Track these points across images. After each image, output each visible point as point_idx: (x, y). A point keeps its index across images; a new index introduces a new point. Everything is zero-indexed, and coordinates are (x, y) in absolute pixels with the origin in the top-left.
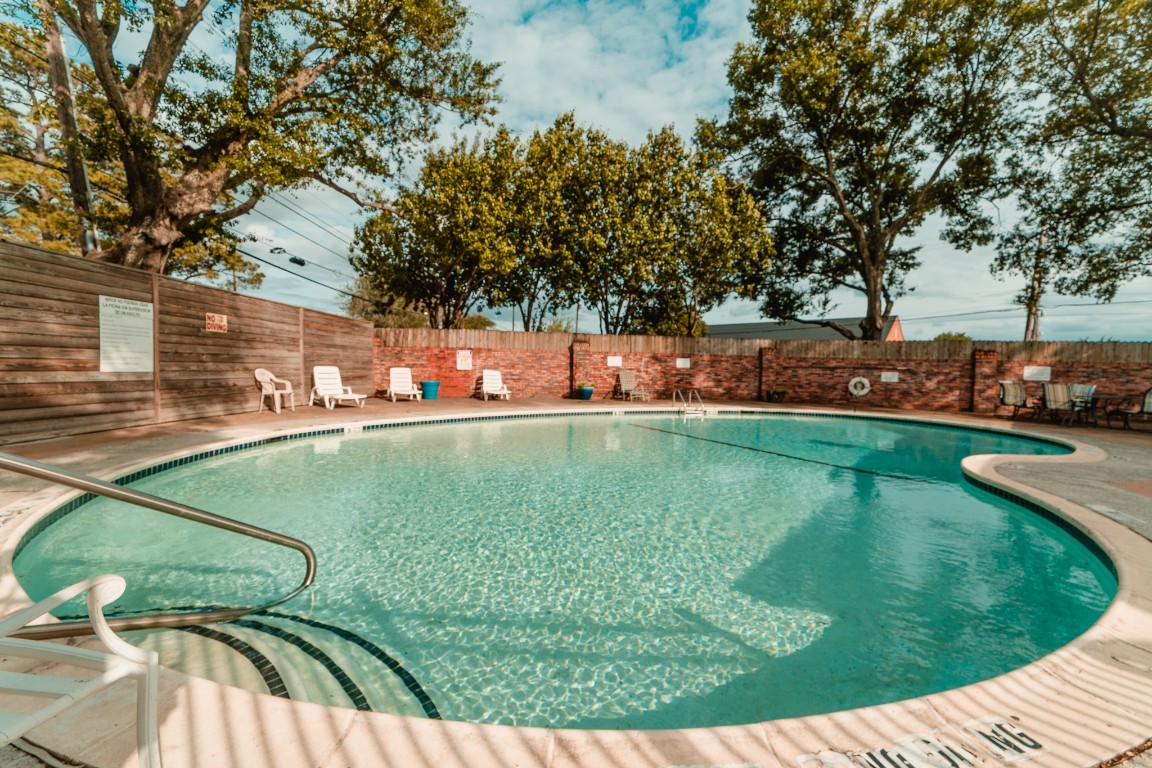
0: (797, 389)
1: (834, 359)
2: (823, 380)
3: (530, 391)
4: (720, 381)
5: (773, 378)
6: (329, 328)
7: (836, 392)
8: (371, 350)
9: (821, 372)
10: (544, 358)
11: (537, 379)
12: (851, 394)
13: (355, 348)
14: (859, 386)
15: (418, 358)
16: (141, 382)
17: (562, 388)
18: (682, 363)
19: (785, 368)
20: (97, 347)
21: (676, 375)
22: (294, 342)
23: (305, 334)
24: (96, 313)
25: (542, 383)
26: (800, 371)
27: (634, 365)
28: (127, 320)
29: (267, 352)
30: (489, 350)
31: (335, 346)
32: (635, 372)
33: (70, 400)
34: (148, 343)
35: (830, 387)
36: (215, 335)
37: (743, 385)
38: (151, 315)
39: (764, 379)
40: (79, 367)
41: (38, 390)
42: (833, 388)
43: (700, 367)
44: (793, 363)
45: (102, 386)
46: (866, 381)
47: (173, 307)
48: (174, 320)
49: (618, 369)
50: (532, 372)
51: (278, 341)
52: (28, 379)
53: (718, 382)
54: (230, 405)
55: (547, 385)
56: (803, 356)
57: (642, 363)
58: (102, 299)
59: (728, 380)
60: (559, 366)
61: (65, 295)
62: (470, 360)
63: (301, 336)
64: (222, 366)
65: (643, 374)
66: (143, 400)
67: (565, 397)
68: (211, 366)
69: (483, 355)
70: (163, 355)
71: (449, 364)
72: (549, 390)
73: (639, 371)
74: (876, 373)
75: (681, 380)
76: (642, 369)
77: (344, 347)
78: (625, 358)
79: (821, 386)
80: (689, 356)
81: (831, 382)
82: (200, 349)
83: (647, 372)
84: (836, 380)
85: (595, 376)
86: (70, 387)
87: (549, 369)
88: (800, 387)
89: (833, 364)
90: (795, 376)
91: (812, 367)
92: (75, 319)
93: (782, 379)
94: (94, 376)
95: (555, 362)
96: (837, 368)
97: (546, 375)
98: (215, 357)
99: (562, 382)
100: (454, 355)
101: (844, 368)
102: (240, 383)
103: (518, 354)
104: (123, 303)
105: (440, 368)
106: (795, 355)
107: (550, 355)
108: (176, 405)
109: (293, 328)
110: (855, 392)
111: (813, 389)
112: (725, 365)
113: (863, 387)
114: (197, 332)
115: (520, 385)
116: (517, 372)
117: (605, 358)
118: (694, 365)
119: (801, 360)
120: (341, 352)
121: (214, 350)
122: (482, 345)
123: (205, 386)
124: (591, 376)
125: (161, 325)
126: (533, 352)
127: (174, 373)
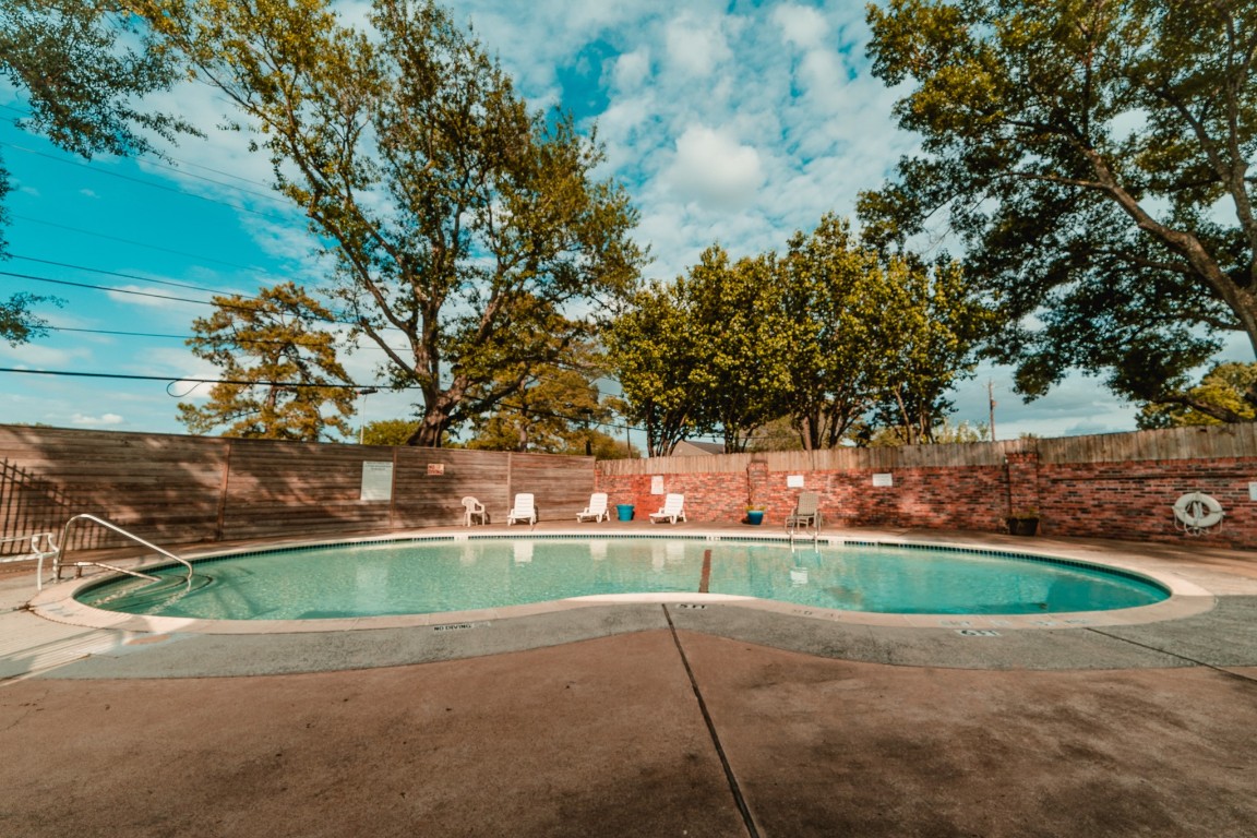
0: (1079, 515)
1: (1139, 463)
2: (1122, 499)
3: (711, 515)
4: (941, 503)
5: (1031, 497)
6: (540, 465)
7: (1153, 521)
8: (591, 479)
9: (1119, 486)
10: (723, 481)
11: (717, 502)
12: (1181, 523)
13: (570, 479)
14: (1198, 509)
15: (625, 485)
16: (382, 505)
17: (742, 512)
18: (882, 481)
19: (1055, 481)
20: (360, 488)
21: (874, 496)
22: (503, 478)
23: (512, 471)
24: (361, 470)
25: (722, 506)
26: (1081, 486)
27: (818, 485)
28: (377, 473)
29: (476, 486)
30: (677, 475)
31: (546, 478)
32: (819, 493)
33: (344, 516)
34: (389, 484)
35: (1139, 512)
36: (433, 477)
37: (981, 508)
38: (391, 469)
39: (1015, 499)
40: (350, 499)
41: (330, 509)
42: (1147, 512)
43: (906, 485)
44: (1067, 473)
45: (361, 508)
46: (1213, 502)
47: (406, 463)
48: (406, 470)
49: (800, 490)
50: (713, 495)
51: (486, 477)
52: (326, 504)
53: (938, 506)
54: (443, 521)
55: (727, 508)
56: (1083, 460)
57: (829, 482)
58: (365, 463)
59: (952, 501)
60: (738, 489)
61: (346, 463)
62: (662, 485)
63: (508, 473)
64: (438, 496)
65: (830, 495)
66: (384, 516)
67: (744, 521)
68: (429, 496)
69: (672, 479)
70: (396, 490)
71: (647, 489)
72: (729, 514)
73: (824, 491)
74: (1236, 485)
75: (881, 502)
76: (829, 489)
77: (557, 479)
78: (808, 477)
79: (1120, 509)
80: (891, 471)
81: (1140, 503)
82: (423, 486)
83: (834, 493)
84: (1148, 499)
85: (774, 499)
86: (345, 508)
87: (728, 491)
88: (1084, 511)
89: (1141, 472)
90: (1074, 493)
91: (1099, 478)
92: (351, 474)
93: (1050, 499)
94: (358, 502)
95: (734, 485)
96: (1148, 478)
97: (726, 498)
98: (434, 490)
99: (741, 505)
100: (650, 481)
101: (1162, 477)
102: (452, 506)
103: (701, 478)
104: (376, 464)
105: (639, 492)
106: (1069, 460)
107: (729, 477)
108: (403, 518)
109: (502, 468)
110: (1188, 519)
111: (1107, 514)
112: (946, 480)
113: (1206, 510)
114: (422, 476)
115: (703, 509)
116: (700, 495)
117: (784, 478)
118: (899, 481)
119: (1078, 467)
120: (553, 483)
121: (433, 486)
122: (672, 471)
123: (425, 508)
124: (770, 498)
125: (397, 473)
126: (713, 475)
127: (403, 500)
